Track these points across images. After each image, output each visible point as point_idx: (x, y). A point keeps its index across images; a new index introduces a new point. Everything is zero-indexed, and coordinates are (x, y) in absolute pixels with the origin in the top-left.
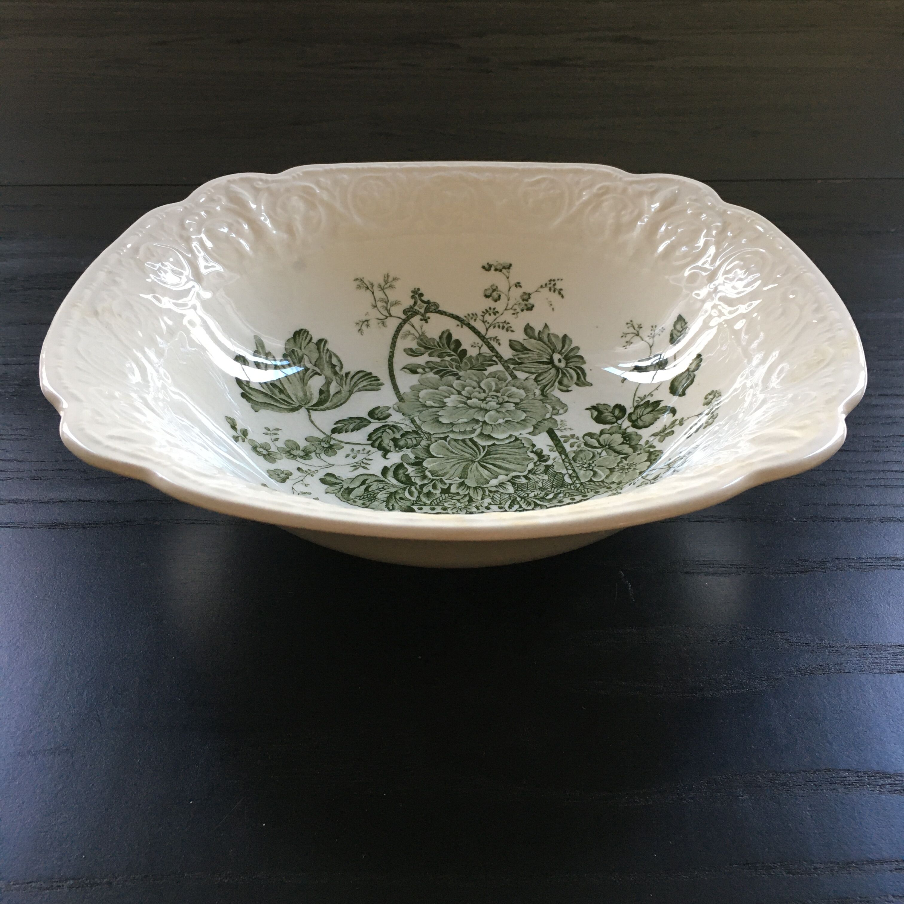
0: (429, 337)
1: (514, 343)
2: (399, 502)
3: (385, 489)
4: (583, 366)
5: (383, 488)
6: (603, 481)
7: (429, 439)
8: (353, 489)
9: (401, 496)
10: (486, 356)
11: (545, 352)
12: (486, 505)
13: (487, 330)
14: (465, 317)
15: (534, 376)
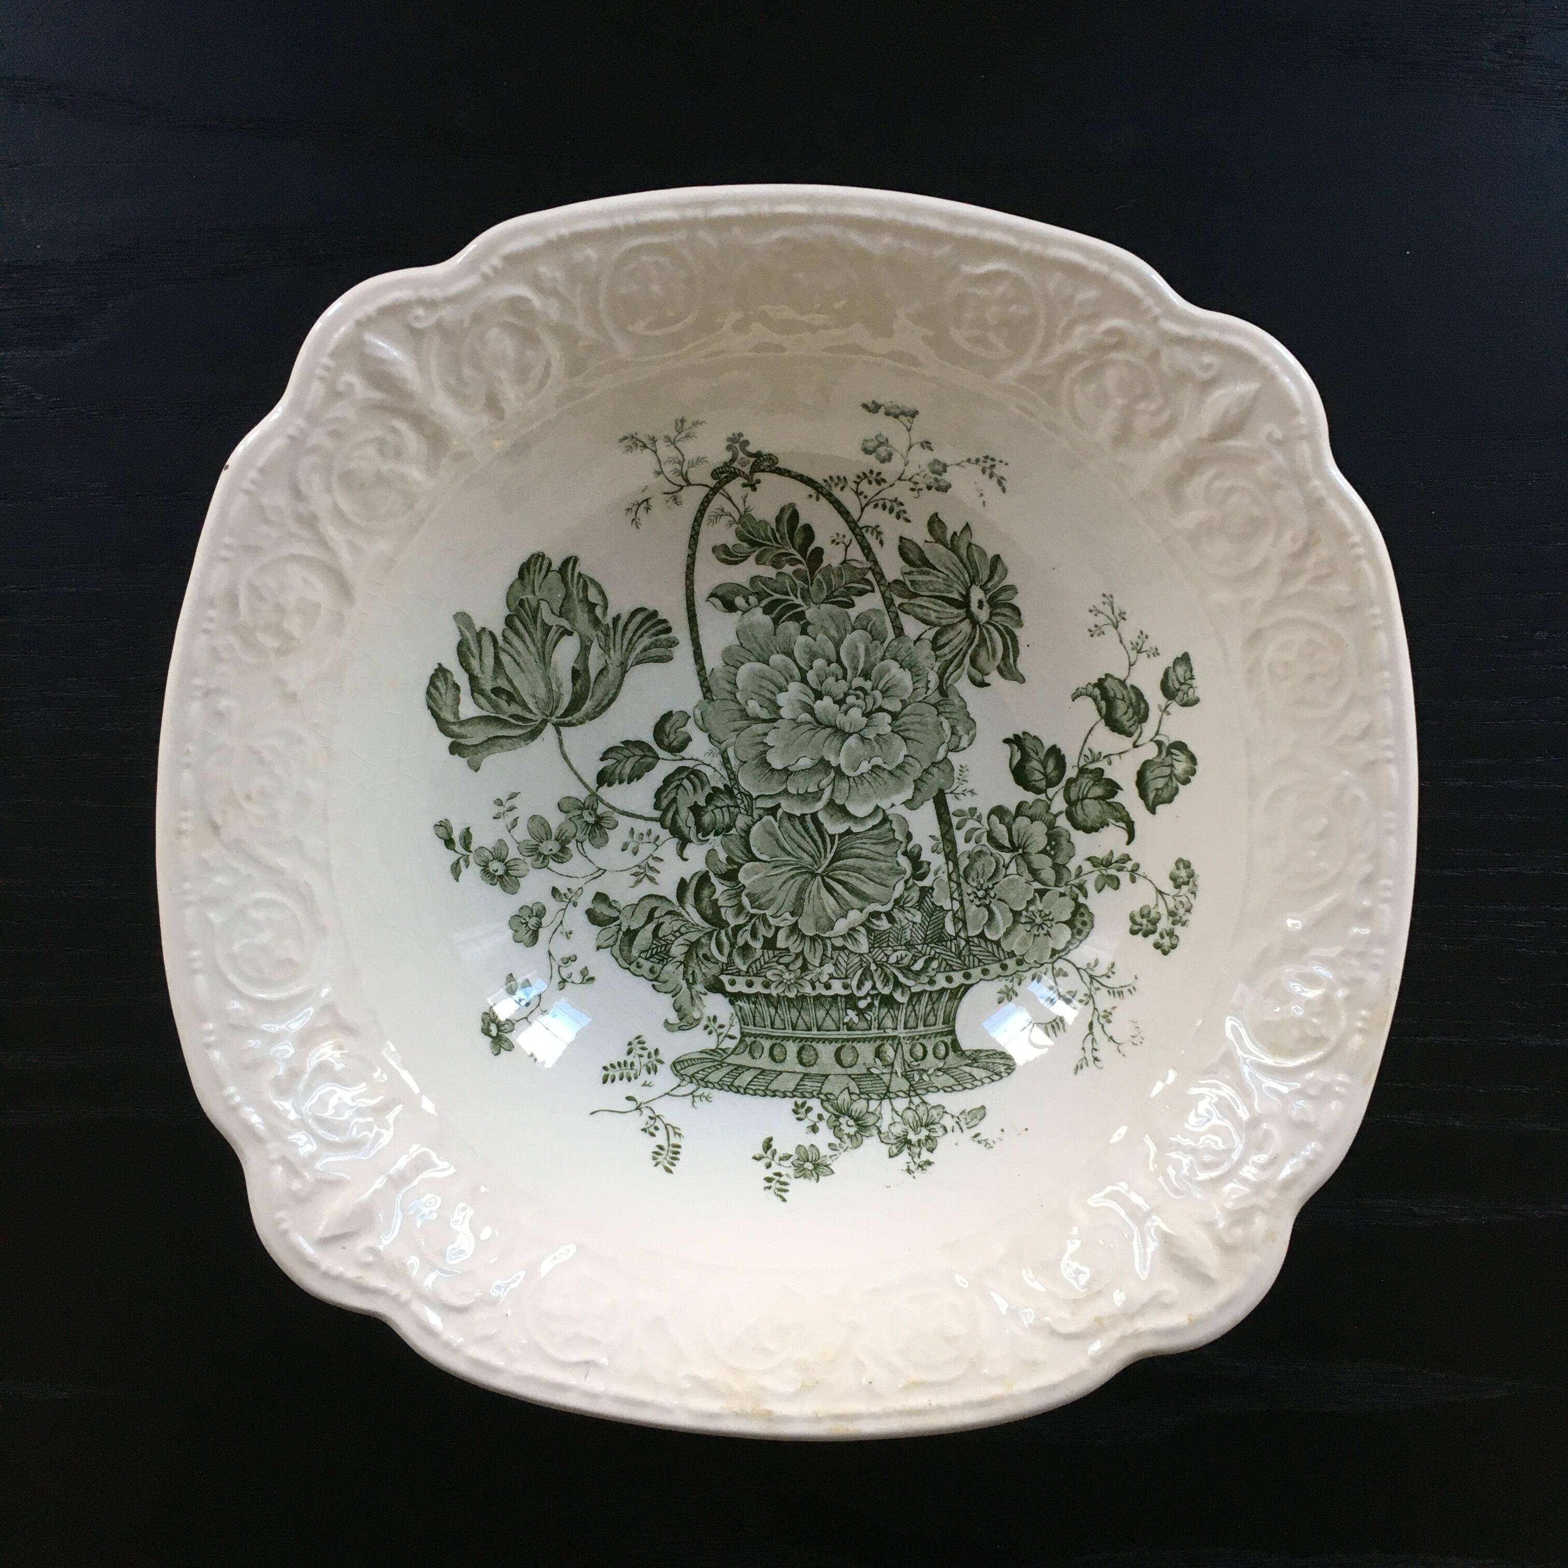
0: (758, 518)
1: (908, 544)
2: (703, 966)
3: (682, 934)
4: (1017, 631)
5: (678, 931)
6: (998, 943)
7: (749, 811)
8: (636, 932)
9: (705, 950)
10: (855, 568)
11: (958, 578)
12: (825, 978)
13: (862, 510)
14: (825, 481)
15: (931, 634)
